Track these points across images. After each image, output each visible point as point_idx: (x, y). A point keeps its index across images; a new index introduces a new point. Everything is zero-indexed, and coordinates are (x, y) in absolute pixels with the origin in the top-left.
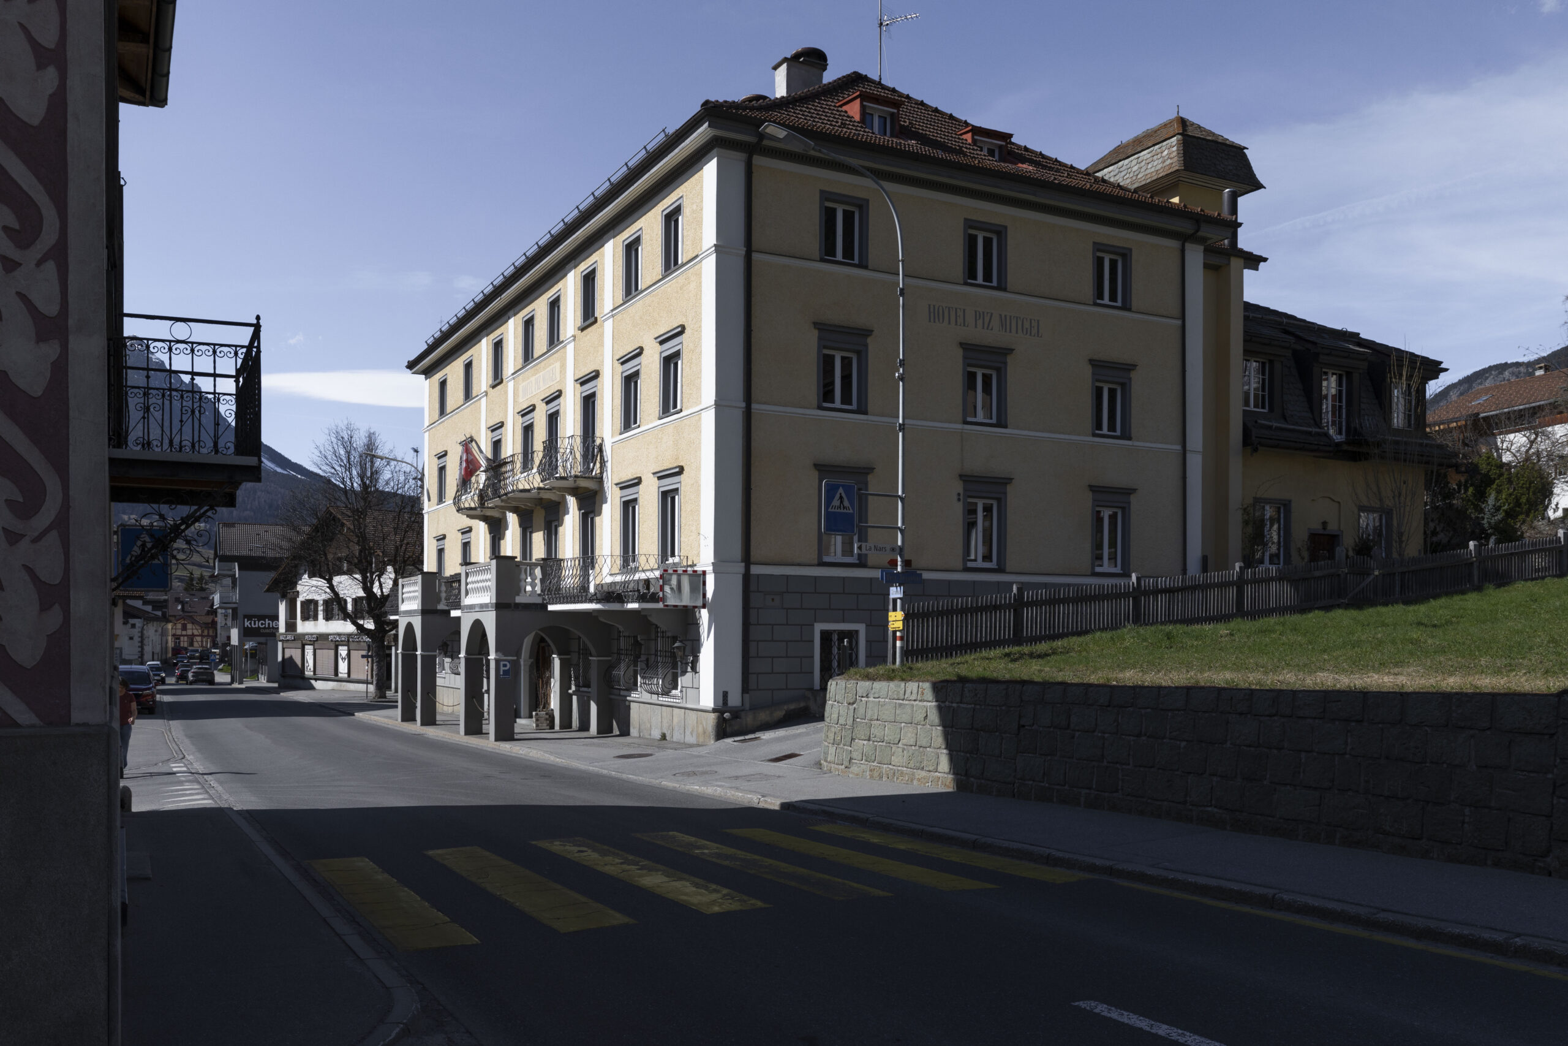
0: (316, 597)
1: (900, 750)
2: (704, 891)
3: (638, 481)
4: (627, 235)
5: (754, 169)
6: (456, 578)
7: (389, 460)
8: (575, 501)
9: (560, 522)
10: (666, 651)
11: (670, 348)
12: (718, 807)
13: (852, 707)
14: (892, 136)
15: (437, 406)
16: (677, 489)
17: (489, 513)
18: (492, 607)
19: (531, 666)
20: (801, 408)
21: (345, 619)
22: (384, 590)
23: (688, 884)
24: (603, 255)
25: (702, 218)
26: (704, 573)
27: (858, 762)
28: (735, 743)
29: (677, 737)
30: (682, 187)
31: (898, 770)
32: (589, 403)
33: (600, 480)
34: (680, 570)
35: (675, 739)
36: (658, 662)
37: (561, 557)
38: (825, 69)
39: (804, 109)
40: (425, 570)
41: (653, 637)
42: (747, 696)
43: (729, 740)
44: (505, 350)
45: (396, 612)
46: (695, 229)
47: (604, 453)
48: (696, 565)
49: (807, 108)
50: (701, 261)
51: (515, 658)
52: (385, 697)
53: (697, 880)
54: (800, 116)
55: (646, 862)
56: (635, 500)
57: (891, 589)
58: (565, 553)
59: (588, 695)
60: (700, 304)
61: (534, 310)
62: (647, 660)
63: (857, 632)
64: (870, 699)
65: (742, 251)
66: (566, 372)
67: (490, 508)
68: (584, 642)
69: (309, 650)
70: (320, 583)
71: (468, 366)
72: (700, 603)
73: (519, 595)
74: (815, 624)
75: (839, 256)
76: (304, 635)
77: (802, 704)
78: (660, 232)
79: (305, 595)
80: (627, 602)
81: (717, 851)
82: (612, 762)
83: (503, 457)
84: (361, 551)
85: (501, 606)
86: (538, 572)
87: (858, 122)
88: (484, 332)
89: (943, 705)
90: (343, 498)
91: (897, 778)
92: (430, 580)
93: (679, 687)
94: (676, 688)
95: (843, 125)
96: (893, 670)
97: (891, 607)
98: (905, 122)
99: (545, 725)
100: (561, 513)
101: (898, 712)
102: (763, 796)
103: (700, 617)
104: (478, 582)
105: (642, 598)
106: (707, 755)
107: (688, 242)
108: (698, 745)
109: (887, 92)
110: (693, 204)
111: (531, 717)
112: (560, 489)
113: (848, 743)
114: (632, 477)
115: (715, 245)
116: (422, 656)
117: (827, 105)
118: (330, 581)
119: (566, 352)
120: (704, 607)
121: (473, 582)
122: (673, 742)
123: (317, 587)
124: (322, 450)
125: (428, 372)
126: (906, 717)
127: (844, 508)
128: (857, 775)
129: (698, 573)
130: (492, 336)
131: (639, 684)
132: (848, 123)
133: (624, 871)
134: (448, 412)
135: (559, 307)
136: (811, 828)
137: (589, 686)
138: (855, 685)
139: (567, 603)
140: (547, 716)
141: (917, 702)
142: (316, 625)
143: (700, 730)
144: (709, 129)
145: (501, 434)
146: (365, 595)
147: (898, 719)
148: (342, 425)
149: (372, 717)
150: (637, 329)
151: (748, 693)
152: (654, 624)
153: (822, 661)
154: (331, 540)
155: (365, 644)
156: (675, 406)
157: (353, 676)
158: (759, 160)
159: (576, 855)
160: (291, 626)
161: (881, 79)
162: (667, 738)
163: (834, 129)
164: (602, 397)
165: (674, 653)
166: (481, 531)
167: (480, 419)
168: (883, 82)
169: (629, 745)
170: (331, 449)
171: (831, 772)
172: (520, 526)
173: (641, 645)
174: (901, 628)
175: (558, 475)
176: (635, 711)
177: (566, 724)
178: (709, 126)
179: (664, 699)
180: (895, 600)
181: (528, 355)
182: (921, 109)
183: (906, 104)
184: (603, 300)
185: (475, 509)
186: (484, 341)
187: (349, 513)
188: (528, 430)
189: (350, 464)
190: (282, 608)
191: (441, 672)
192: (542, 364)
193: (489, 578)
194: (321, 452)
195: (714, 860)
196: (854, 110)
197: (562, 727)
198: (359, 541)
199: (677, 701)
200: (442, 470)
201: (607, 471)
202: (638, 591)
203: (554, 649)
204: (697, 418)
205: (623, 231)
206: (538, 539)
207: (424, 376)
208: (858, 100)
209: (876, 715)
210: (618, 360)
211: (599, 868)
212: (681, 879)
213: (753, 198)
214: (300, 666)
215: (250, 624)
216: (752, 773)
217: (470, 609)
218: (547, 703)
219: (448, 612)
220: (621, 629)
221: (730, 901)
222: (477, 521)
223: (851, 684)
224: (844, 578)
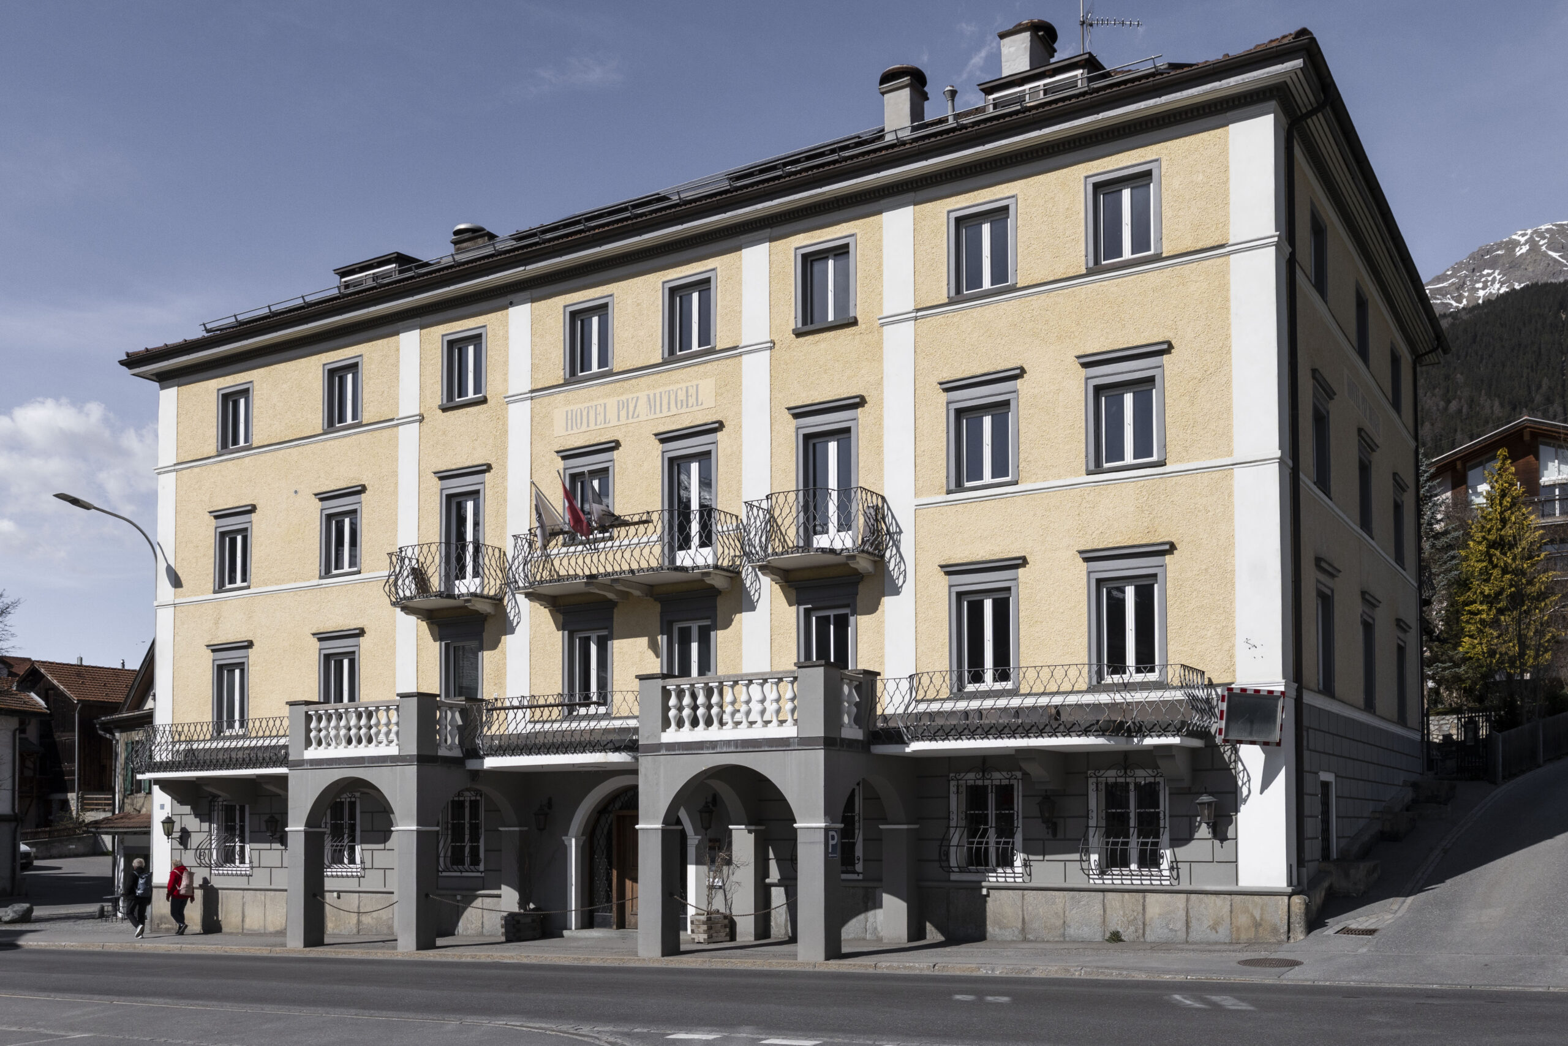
4: (957, 203)
9: (719, 623)
11: (1119, 372)
15: (210, 432)
16: (1154, 576)
24: (875, 227)
25: (1226, 195)
29: (1161, 934)
30: (1155, 147)
32: (825, 443)
35: (1160, 939)
44: (491, 351)
46: (1202, 209)
50: (1225, 256)
56: (1005, 590)
60: (1225, 313)
61: (607, 296)
62: (1055, 825)
66: (740, 395)
71: (342, 371)
73: (843, 726)
74: (1319, 773)
78: (1081, 206)
85: (829, 742)
88: (410, 324)
93: (1167, 862)
100: (721, 609)
103: (1237, 759)
107: (1177, 227)
110: (1191, 173)
114: (994, 557)
119: (741, 365)
125: (175, 378)
130: (440, 329)
134: (255, 445)
135: (705, 295)
144: (1296, 69)
145: (480, 483)
164: (878, 434)
167: (393, 458)
178: (1301, 65)
181: (585, 365)
184: (880, 292)
186: (409, 335)
188: (587, 479)
192: (648, 380)
199: (1160, 883)
201: (897, 544)
204: (1216, 477)
205: (944, 199)
207: (160, 382)
210: (933, 384)
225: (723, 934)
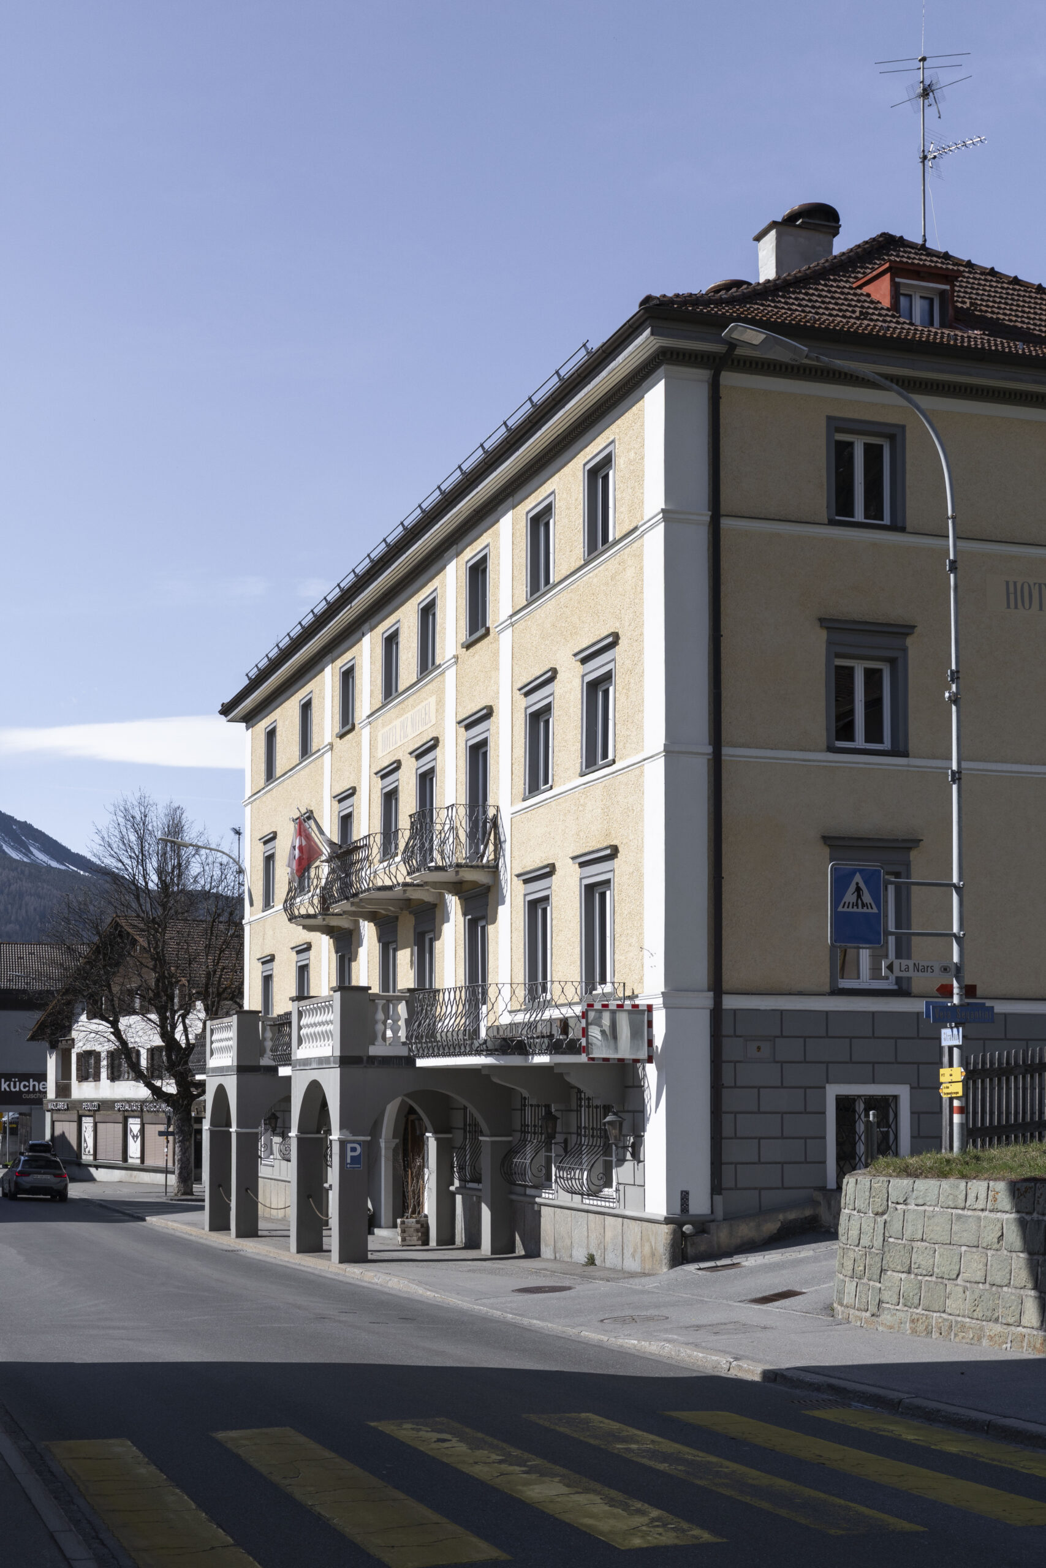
0: (98, 1048)
1: (960, 1289)
2: (620, 1511)
3: (549, 871)
4: (532, 503)
5: (723, 392)
6: (284, 1021)
7: (198, 848)
8: (458, 902)
9: (436, 935)
10: (593, 1129)
11: (597, 667)
12: (664, 1375)
13: (880, 1220)
14: (943, 325)
15: (262, 767)
16: (608, 882)
17: (334, 922)
18: (335, 1063)
19: (395, 1150)
20: (801, 750)
21: (136, 1079)
22: (190, 1037)
23: (597, 1499)
24: (497, 535)
25: (643, 471)
26: (650, 1008)
27: (893, 1307)
28: (700, 1272)
29: (612, 1260)
30: (613, 427)
31: (957, 1322)
32: (478, 754)
33: (494, 869)
34: (613, 1004)
35: (608, 1265)
36: (581, 1145)
37: (437, 987)
38: (836, 233)
39: (801, 296)
40: (246, 1007)
41: (574, 1106)
42: (718, 1199)
43: (691, 1268)
44: (357, 682)
45: (203, 1070)
46: (633, 488)
47: (501, 830)
48: (637, 996)
49: (807, 294)
50: (641, 536)
51: (369, 1138)
52: (191, 1193)
53: (613, 1493)
54: (794, 307)
55: (537, 1461)
56: (546, 899)
57: (943, 1031)
58: (443, 979)
59: (478, 1193)
60: (642, 599)
61: (399, 621)
62: (566, 1141)
63: (896, 1098)
64: (909, 1207)
65: (706, 516)
66: (444, 711)
67: (336, 915)
68: (472, 1115)
69: (88, 1124)
70: (101, 1028)
71: (306, 707)
72: (643, 1055)
73: (374, 1044)
74: (828, 1086)
75: (859, 515)
76: (81, 1102)
77: (808, 1212)
78: (582, 495)
79: (81, 1044)
80: (534, 1054)
81: (651, 1446)
82: (509, 1299)
83: (355, 838)
84: (158, 981)
85: (347, 1061)
86: (402, 1009)
87: (888, 309)
88: (328, 658)
89: (1028, 1218)
90: (134, 905)
91: (956, 1335)
92: (248, 1022)
93: (614, 1184)
94: (609, 1184)
95: (864, 315)
96: (948, 1161)
97: (946, 1059)
98: (964, 303)
99: (415, 1238)
100: (437, 920)
101: (955, 1228)
102: (736, 1359)
103: (645, 1075)
104: (315, 1025)
105: (555, 1048)
106: (656, 1290)
107: (623, 509)
108: (644, 1274)
109: (935, 259)
110: (629, 451)
111: (395, 1226)
112: (435, 885)
113: (876, 1277)
114: (541, 865)
115: (663, 511)
116: (238, 1134)
117: (838, 287)
118: (114, 1024)
119: (444, 681)
120: (650, 1060)
121: (308, 1026)
122: (605, 1268)
123: (97, 1033)
124: (106, 836)
125: (249, 719)
126: (968, 1237)
127: (863, 905)
128: (891, 1327)
129: (640, 1008)
130: (339, 663)
131: (554, 1178)
132: (871, 311)
133: (502, 1474)
134: (278, 775)
135: (434, 615)
136: (807, 1412)
137: (479, 1181)
138: (886, 1185)
139: (444, 1055)
140: (419, 1226)
141: (986, 1213)
142: (97, 1088)
143: (647, 1250)
144: (652, 338)
145: (352, 805)
146: (163, 1044)
147: (955, 1239)
148: (133, 800)
149: (170, 1223)
150: (547, 642)
151: (720, 1194)
152: (575, 1087)
153: (839, 1144)
154: (118, 964)
155: (162, 1115)
156: (605, 755)
157: (149, 1162)
158: (729, 379)
159: (434, 1446)
160: (63, 1090)
161: (925, 241)
162: (597, 1262)
163: (848, 322)
164: (497, 745)
165: (605, 1130)
166: (324, 947)
167: (322, 784)
168: (928, 245)
169: (537, 1272)
170: (117, 833)
171: (849, 1322)
172: (379, 941)
173: (556, 1118)
174: (960, 1094)
175: (433, 864)
176: (550, 1222)
177: (447, 1239)
178: (652, 334)
179: (591, 1202)
180: (951, 1049)
181: (390, 688)
182: (991, 281)
183: (967, 275)
184: (497, 601)
185: (314, 916)
186: (328, 670)
187: (142, 926)
188: (390, 798)
189: (143, 854)
190: (52, 1064)
191: (268, 1157)
192: (411, 700)
193: (330, 1020)
194: (103, 838)
195: (645, 1461)
196: (881, 291)
197: (440, 1242)
198: (155, 966)
199: (611, 1205)
200: (269, 859)
201: (504, 856)
202: (551, 1036)
203: (427, 1122)
204: (637, 772)
205: (526, 498)
206: (404, 957)
207: (244, 724)
208: (888, 276)
209: (920, 1232)
210: (520, 690)
211: (466, 1469)
212: (587, 1491)
213: (722, 435)
214: (75, 1147)
215: (9, 1086)
216: (723, 1321)
217: (304, 1065)
218: (419, 1204)
219: (275, 1070)
220: (526, 1094)
221: (660, 1530)
222: (318, 934)
223: (879, 1182)
224: (873, 1013)
225: (414, 1239)
